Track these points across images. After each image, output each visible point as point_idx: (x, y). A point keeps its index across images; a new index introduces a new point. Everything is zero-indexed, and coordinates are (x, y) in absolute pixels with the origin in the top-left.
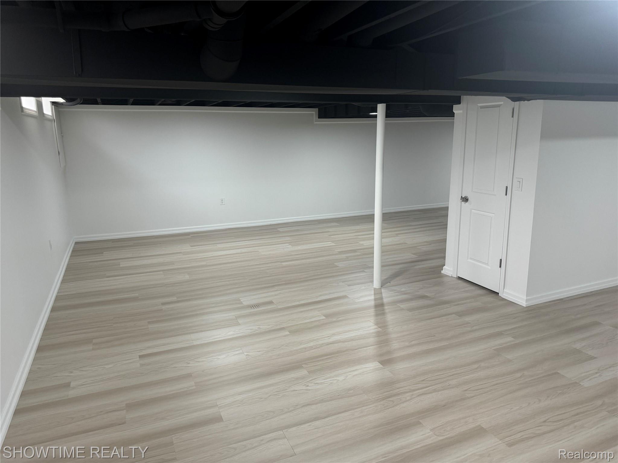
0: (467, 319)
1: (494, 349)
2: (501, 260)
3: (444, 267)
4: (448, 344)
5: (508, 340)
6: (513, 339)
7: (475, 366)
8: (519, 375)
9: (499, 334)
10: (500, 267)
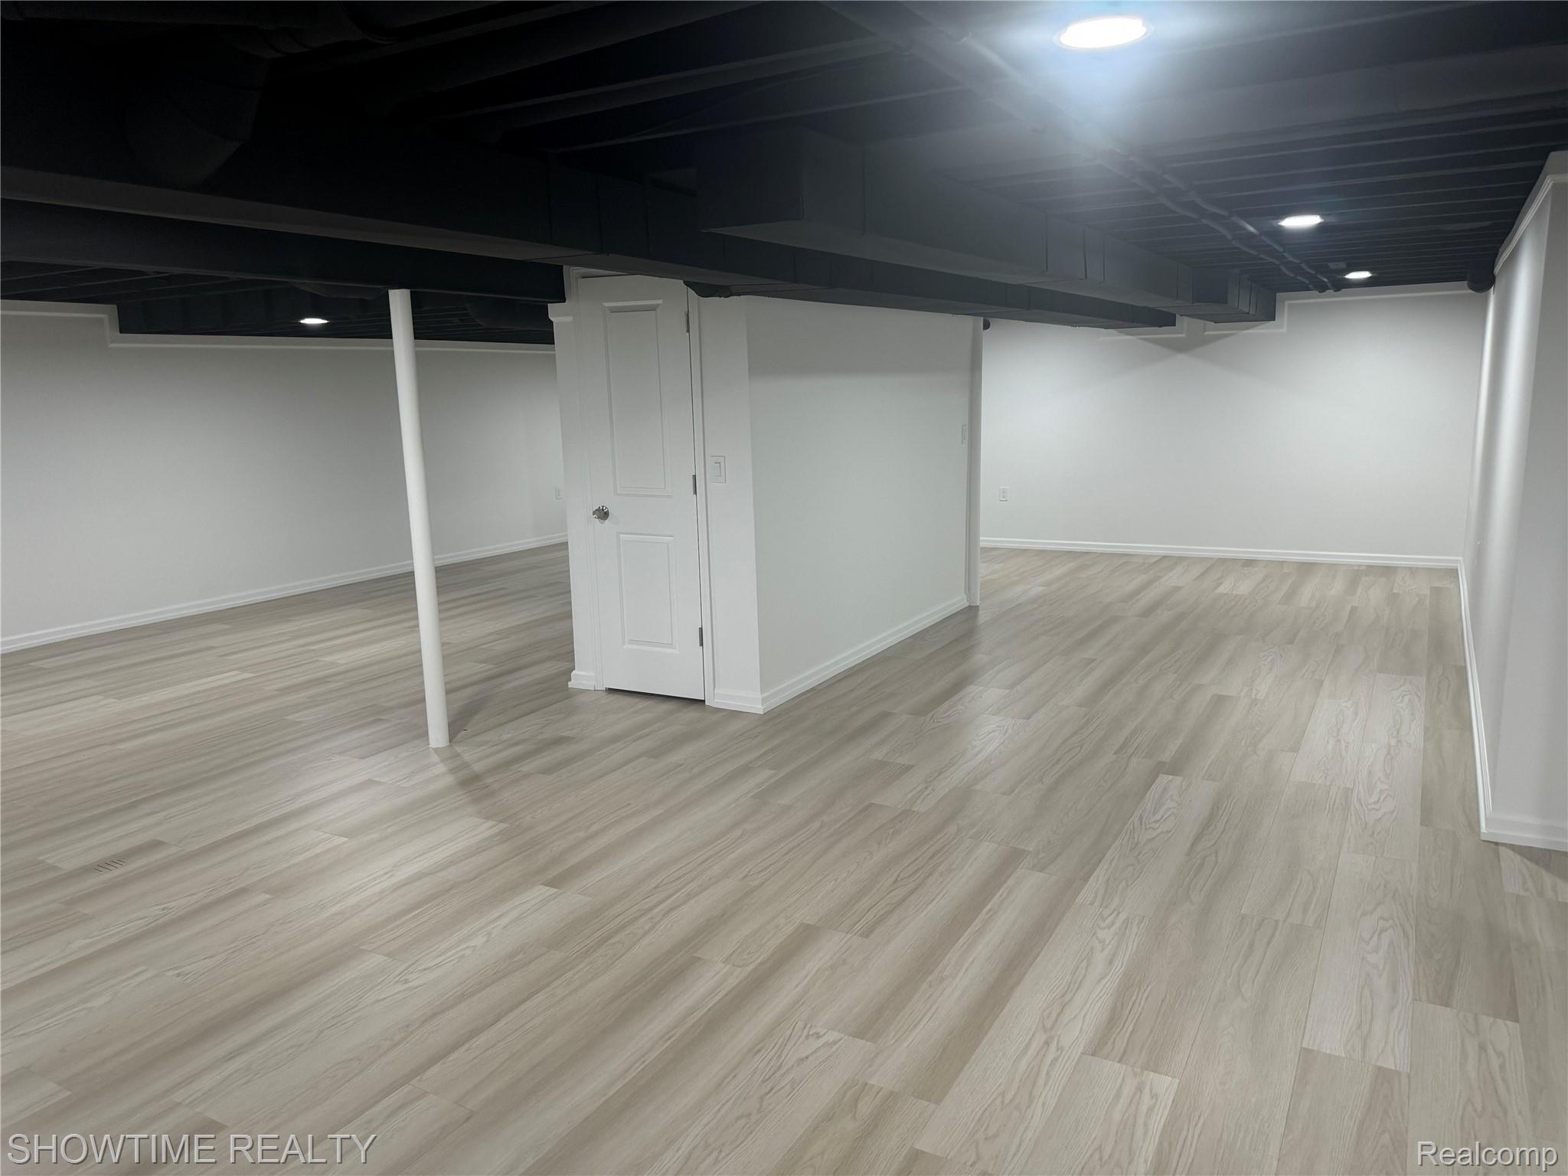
0: (675, 758)
1: (753, 797)
2: (701, 630)
3: (573, 673)
4: (662, 811)
5: (764, 776)
6: (772, 772)
7: (738, 832)
8: (816, 825)
9: (746, 770)
10: (702, 644)
